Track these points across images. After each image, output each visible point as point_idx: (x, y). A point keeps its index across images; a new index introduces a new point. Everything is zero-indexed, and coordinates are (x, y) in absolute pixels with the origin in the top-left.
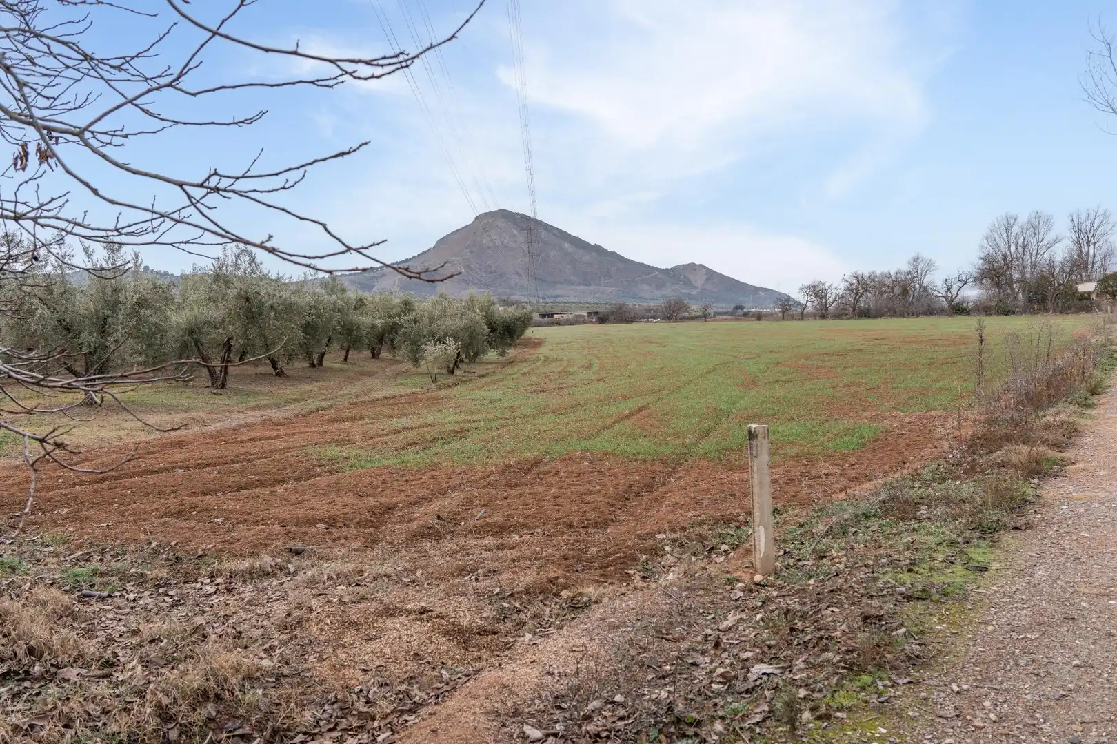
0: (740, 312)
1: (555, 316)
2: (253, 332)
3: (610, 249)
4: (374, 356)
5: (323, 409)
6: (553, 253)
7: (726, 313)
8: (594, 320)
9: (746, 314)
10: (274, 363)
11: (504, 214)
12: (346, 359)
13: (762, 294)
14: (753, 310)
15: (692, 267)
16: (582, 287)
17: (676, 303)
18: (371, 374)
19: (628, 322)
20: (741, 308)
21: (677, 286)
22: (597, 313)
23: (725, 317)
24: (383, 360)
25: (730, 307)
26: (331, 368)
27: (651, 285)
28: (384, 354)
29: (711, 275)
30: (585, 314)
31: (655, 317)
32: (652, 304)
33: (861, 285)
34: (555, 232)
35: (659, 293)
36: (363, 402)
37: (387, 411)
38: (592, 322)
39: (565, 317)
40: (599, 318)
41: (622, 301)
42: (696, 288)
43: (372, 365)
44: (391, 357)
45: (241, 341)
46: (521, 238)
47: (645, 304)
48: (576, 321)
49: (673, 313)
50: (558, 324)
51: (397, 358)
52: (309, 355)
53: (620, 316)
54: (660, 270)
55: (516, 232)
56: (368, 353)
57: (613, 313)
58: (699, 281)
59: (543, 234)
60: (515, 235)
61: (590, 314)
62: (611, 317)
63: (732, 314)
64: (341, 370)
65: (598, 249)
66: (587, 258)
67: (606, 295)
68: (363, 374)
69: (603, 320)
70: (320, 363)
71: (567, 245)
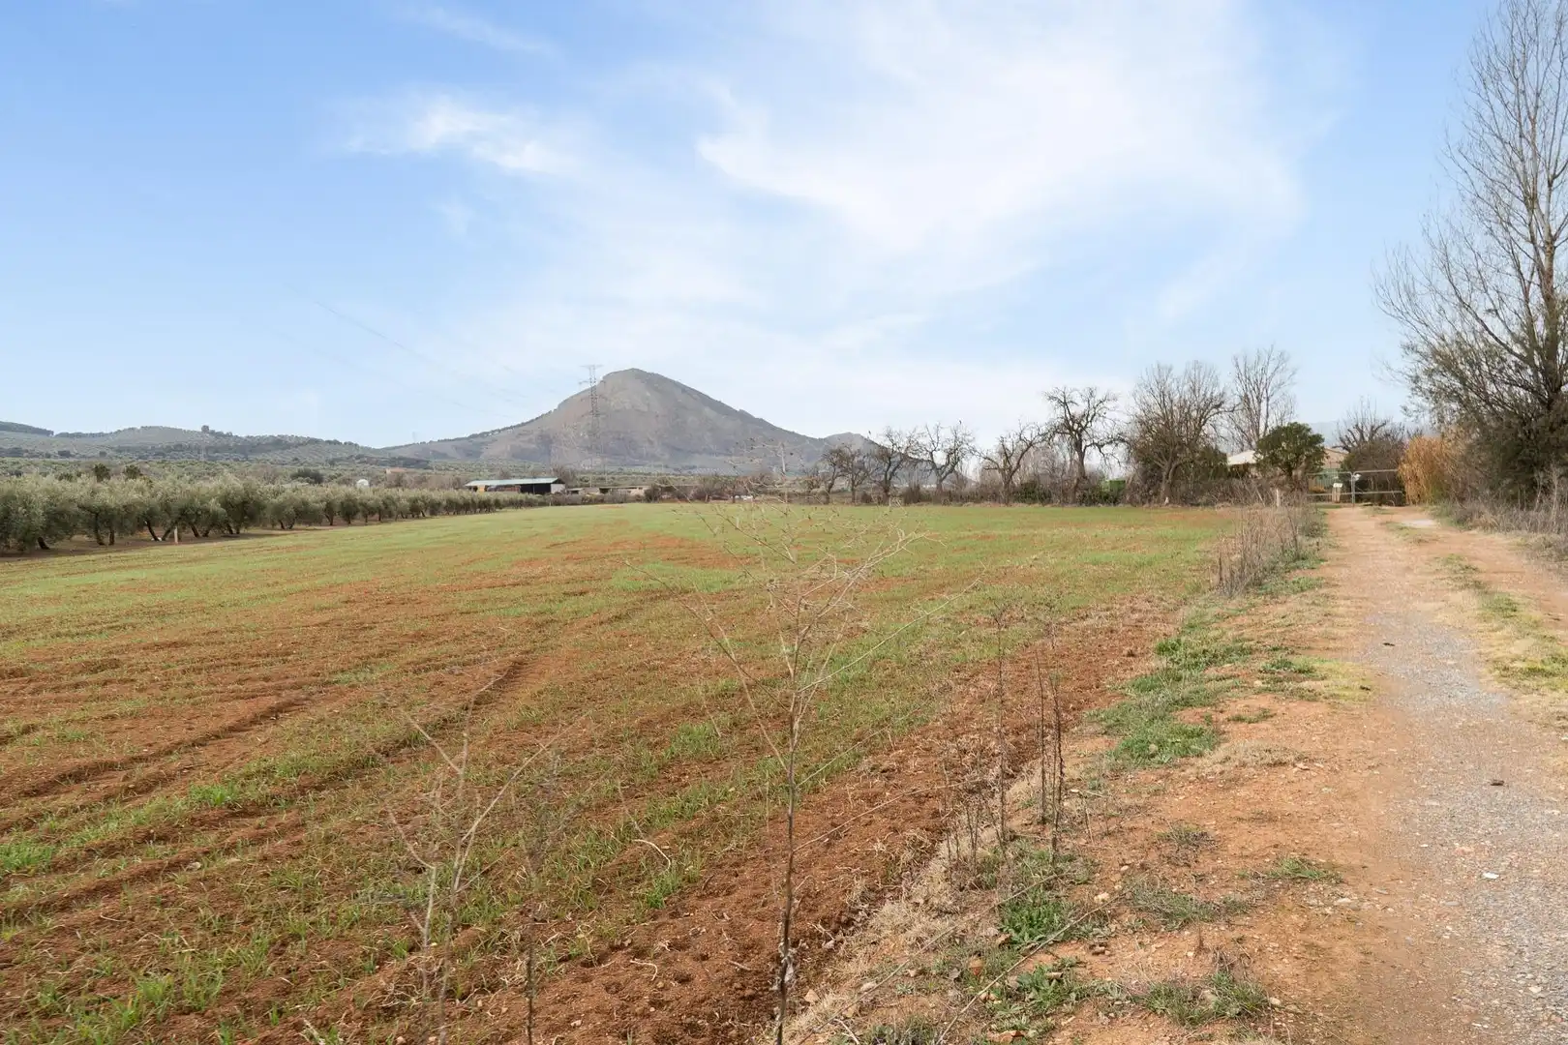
3: (756, 416)
6: (691, 419)
11: (638, 375)
15: (849, 437)
34: (695, 396)
46: (655, 400)
54: (813, 440)
55: (648, 394)
59: (680, 397)
60: (648, 398)
65: (743, 416)
66: (729, 425)
71: (707, 411)
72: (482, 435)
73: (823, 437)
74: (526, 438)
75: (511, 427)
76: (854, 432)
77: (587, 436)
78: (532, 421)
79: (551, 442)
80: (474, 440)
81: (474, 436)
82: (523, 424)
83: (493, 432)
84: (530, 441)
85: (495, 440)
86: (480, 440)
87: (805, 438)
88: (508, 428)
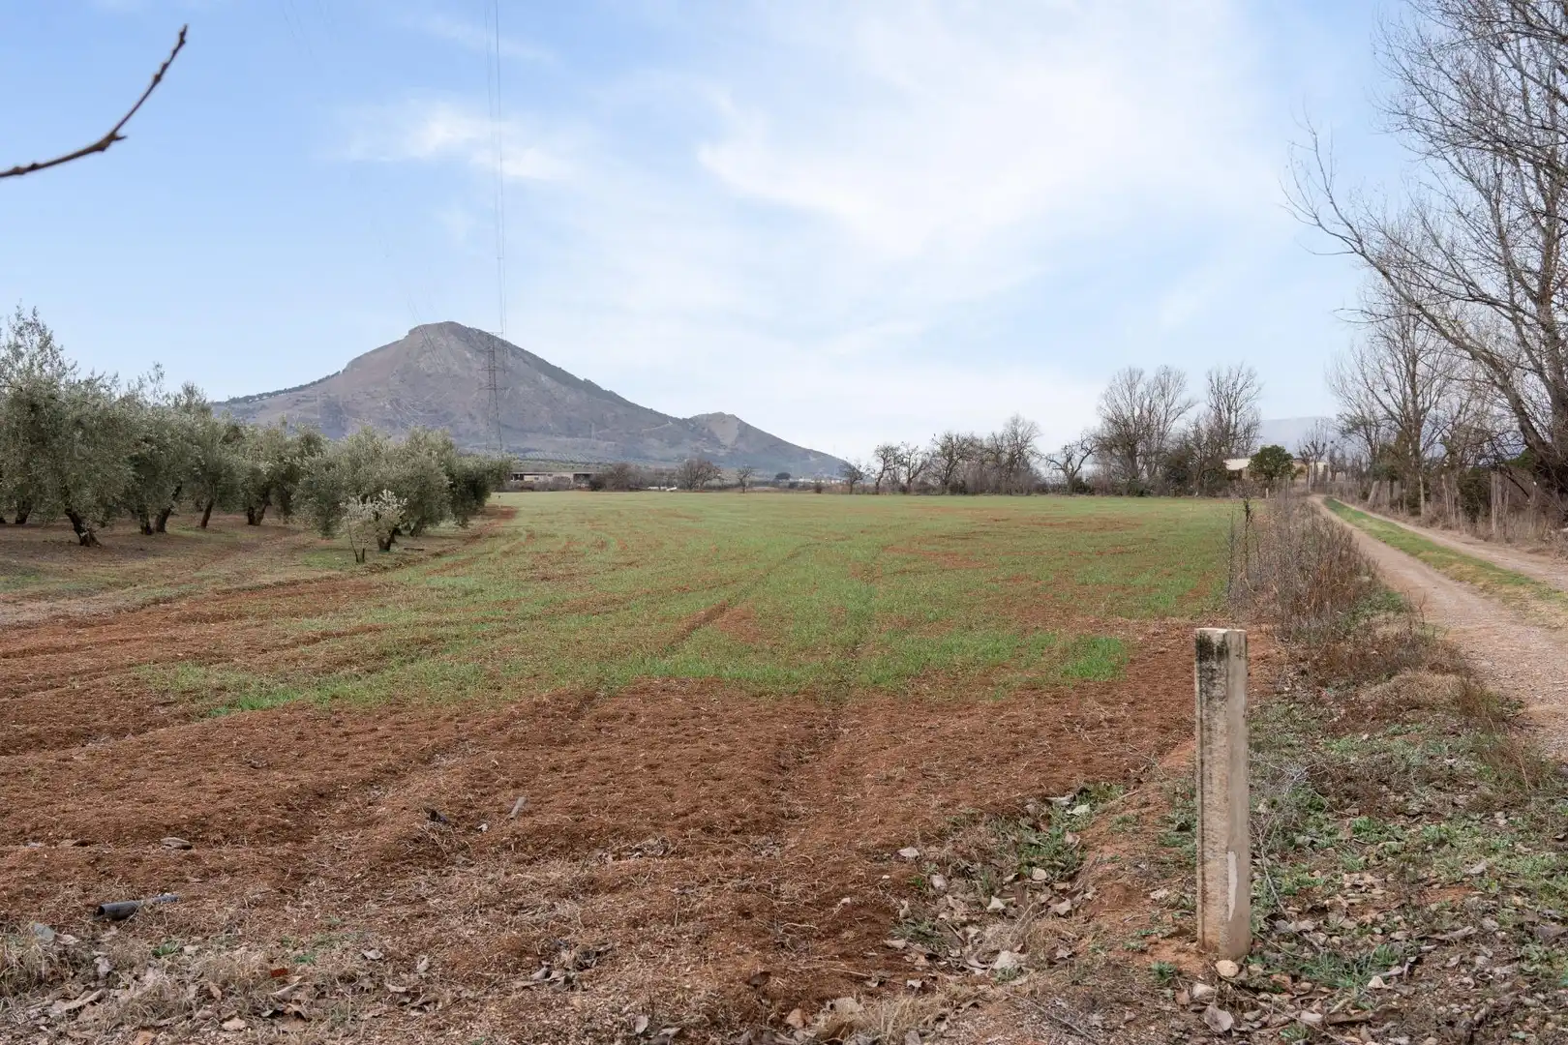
0: (785, 482)
1: (527, 478)
2: (41, 466)
3: (605, 387)
4: (253, 521)
5: (167, 600)
6: (523, 389)
7: (766, 483)
8: (583, 485)
9: (793, 486)
10: (77, 523)
11: (454, 329)
12: (204, 524)
13: (812, 459)
14: (801, 480)
15: (720, 418)
16: (564, 439)
17: (700, 467)
18: (247, 548)
19: (631, 490)
20: (786, 476)
21: (698, 444)
22: (587, 476)
23: (767, 488)
24: (266, 528)
25: (771, 475)
26: (181, 537)
27: (662, 440)
28: (269, 519)
29: (745, 430)
30: (571, 476)
31: (669, 485)
32: (664, 467)
33: (955, 451)
34: (527, 359)
35: (674, 452)
36: (239, 589)
37: (285, 605)
38: (580, 488)
39: (541, 479)
40: (591, 483)
41: (622, 460)
42: (725, 447)
43: (248, 535)
44: (281, 524)
45: (18, 480)
46: (478, 363)
47: (653, 467)
48: (557, 486)
49: (695, 479)
50: (531, 488)
51: (291, 525)
52: (141, 513)
53: (619, 480)
54: (676, 420)
55: (468, 355)
56: (243, 518)
57: (611, 475)
58: (729, 438)
59: (511, 361)
60: (467, 360)
61: (576, 476)
62: (609, 482)
63: (774, 484)
64: (199, 541)
65: (589, 387)
66: (572, 398)
67: (602, 453)
68: (236, 547)
69: (596, 485)
70: (161, 528)
71: (544, 378)
72: (247, 399)
73: (688, 417)
74: (308, 405)
75: (286, 391)
76: (727, 413)
77: (388, 406)
78: (314, 383)
79: (340, 412)
80: (236, 406)
81: (234, 401)
82: (302, 388)
83: (260, 396)
84: (314, 411)
85: (264, 407)
86: (245, 406)
87: (665, 418)
88: (280, 392)
